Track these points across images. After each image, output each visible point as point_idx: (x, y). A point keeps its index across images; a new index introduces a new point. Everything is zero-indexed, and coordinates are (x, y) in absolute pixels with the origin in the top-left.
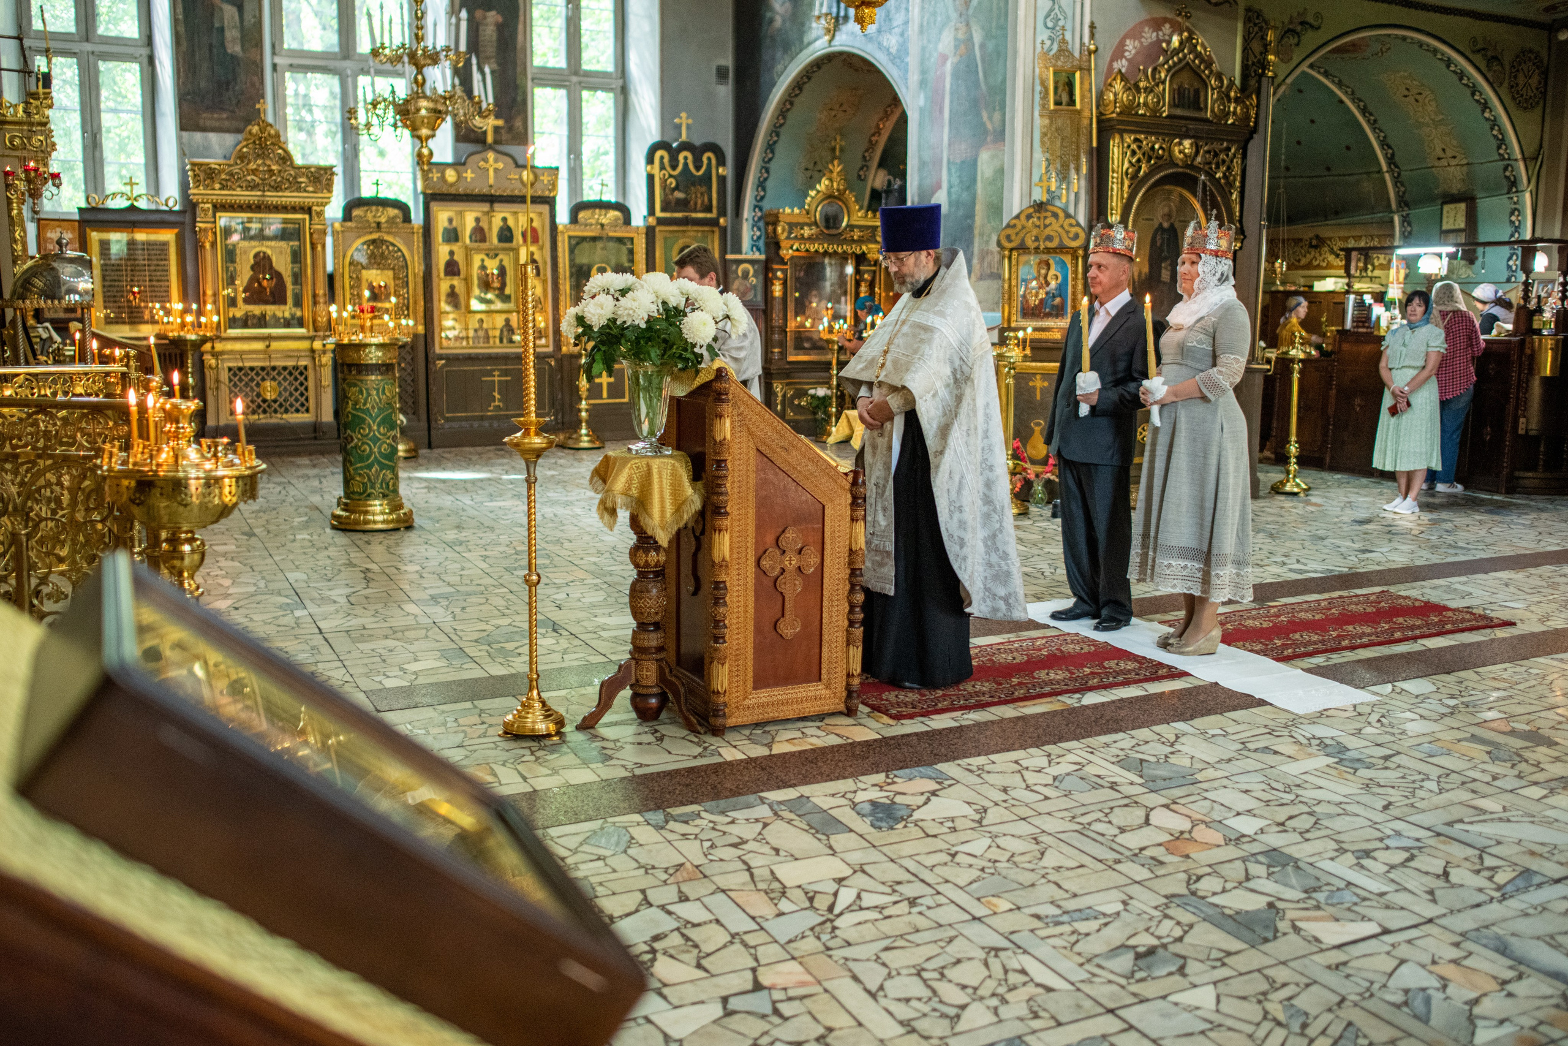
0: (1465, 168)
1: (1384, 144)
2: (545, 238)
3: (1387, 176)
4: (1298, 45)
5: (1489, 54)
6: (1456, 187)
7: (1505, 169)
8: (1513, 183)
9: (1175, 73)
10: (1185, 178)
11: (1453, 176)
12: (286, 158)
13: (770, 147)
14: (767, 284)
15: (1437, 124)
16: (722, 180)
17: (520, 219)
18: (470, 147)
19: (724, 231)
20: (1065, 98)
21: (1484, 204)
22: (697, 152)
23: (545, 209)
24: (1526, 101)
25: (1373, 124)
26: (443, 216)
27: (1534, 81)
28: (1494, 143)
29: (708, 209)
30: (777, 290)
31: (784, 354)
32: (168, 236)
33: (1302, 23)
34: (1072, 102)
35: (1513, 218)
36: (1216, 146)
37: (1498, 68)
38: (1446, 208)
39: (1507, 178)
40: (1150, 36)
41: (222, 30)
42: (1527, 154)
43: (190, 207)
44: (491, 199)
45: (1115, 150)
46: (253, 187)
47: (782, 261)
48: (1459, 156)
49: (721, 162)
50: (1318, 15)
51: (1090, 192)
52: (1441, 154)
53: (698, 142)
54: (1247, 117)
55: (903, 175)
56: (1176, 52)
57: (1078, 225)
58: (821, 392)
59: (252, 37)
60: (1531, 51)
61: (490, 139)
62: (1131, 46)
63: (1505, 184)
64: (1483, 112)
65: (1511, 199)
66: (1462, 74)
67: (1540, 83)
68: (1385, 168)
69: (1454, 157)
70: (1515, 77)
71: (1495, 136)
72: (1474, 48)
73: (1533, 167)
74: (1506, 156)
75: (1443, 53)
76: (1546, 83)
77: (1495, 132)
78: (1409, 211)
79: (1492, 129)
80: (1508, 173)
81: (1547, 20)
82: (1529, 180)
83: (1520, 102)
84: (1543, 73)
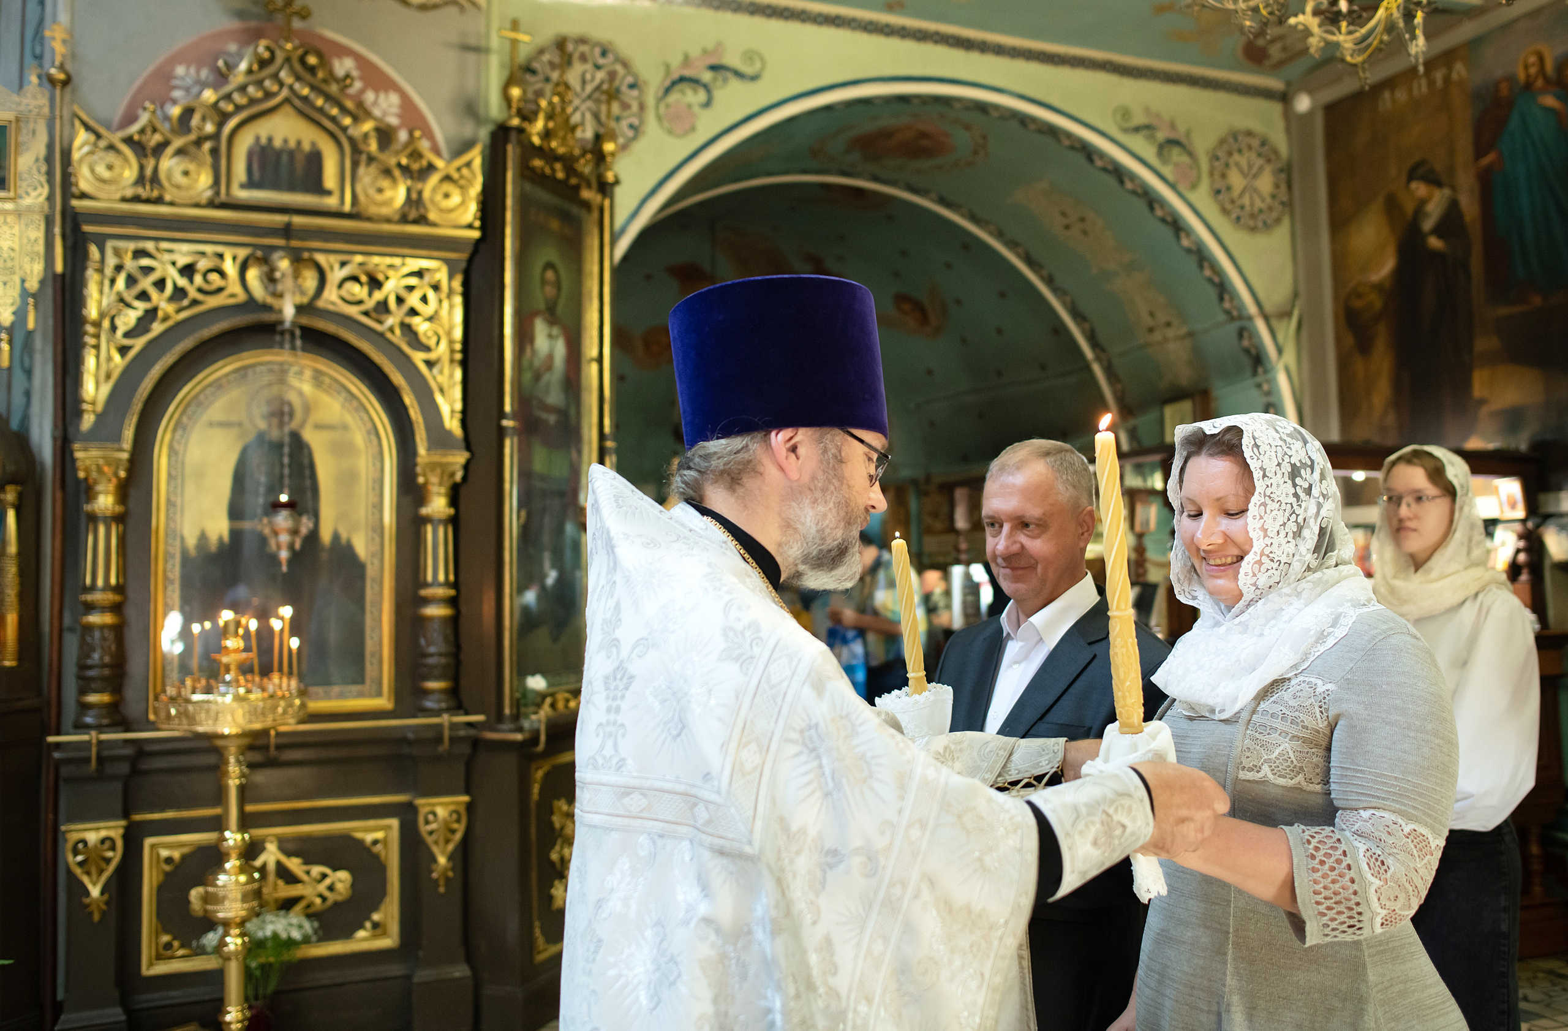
0: (1187, 340)
1: (1076, 315)
3: (1097, 369)
4: (708, 104)
5: (1161, 136)
6: (1184, 376)
8: (1257, 360)
9: (249, 118)
11: (1175, 357)
15: (1129, 268)
24: (1253, 216)
27: (1265, 183)
28: (1212, 293)
33: (714, 68)
37: (1185, 159)
38: (1168, 409)
42: (1268, 308)
45: (91, 277)
48: (1176, 322)
50: (750, 56)
52: (1151, 323)
56: (253, 77)
60: (1249, 133)
62: (190, 80)
63: (1247, 362)
64: (1178, 238)
65: (1259, 386)
66: (1118, 172)
67: (1277, 186)
68: (1089, 353)
69: (1168, 324)
70: (1223, 176)
71: (1210, 280)
72: (1126, 125)
73: (1287, 330)
74: (1235, 313)
75: (1069, 135)
76: (1290, 187)
77: (1208, 272)
78: (1132, 422)
79: (1201, 267)
80: (1246, 343)
81: (1274, 83)
82: (1280, 351)
83: (1238, 218)
84: (1281, 170)
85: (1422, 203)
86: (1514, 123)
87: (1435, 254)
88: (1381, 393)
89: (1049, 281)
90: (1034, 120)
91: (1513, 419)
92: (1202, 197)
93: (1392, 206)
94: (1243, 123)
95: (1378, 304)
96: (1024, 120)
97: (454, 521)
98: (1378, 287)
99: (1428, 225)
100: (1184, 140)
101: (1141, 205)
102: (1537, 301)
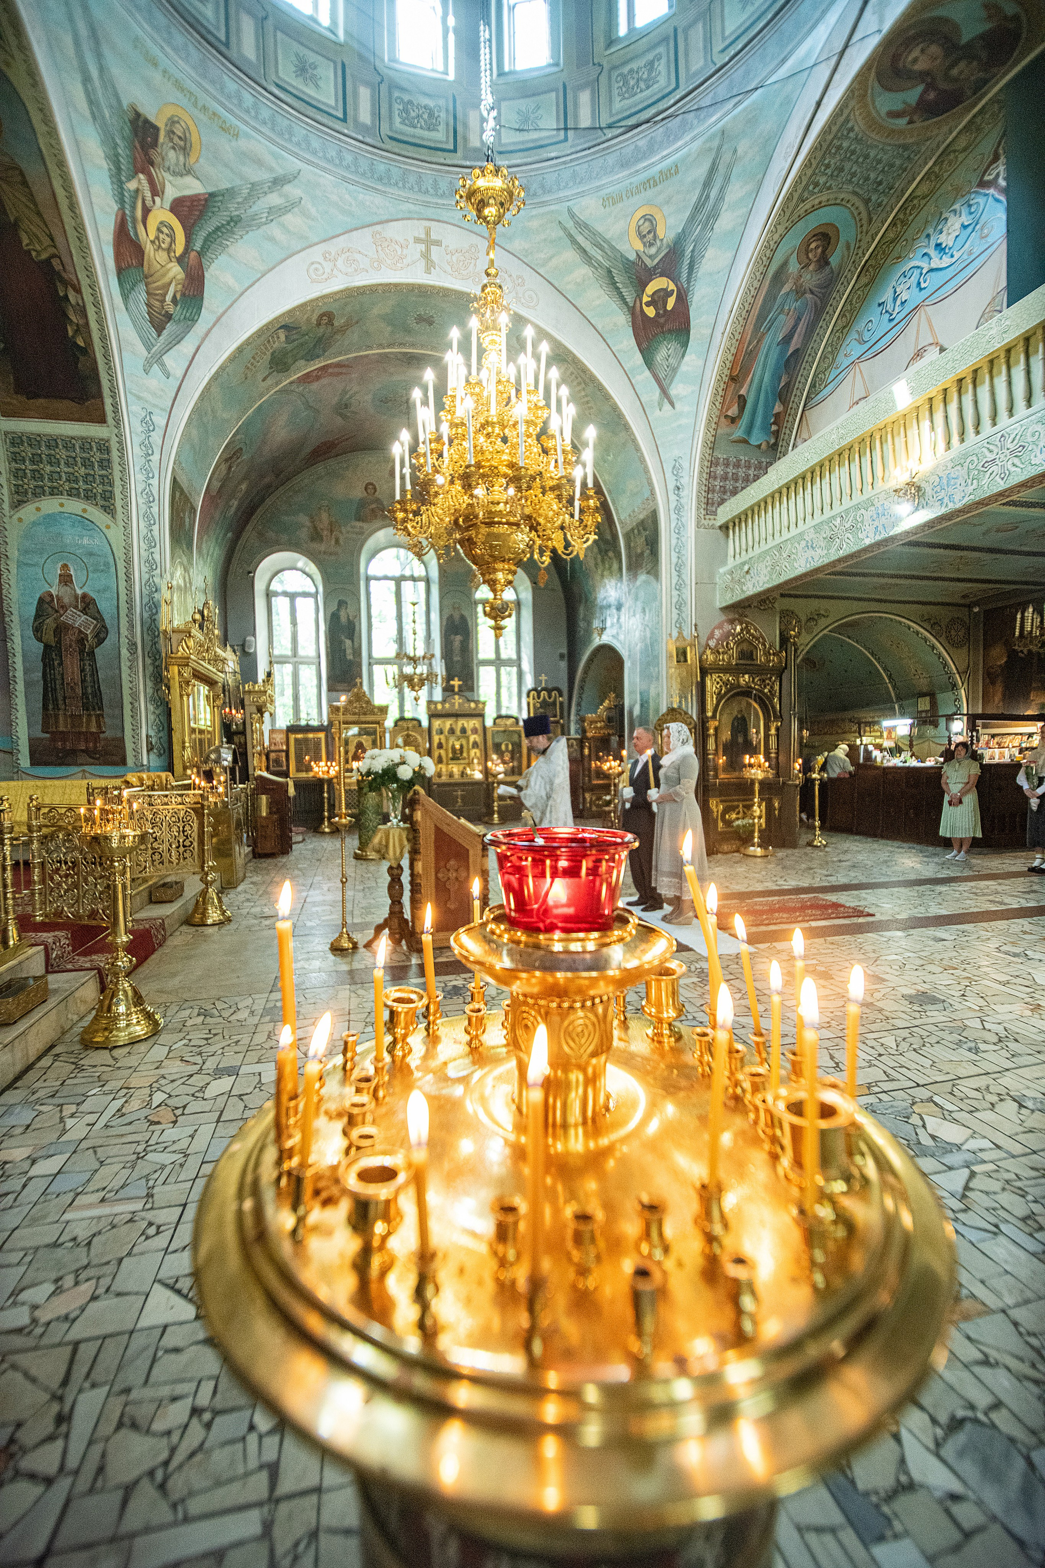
0: (927, 679)
1: (885, 670)
2: (480, 731)
3: (888, 686)
4: (816, 625)
5: (932, 621)
6: (925, 689)
7: (948, 678)
8: (954, 686)
9: (738, 643)
10: (746, 693)
11: (922, 683)
12: (368, 702)
13: (582, 688)
14: (582, 748)
15: (909, 658)
16: (561, 703)
17: (471, 724)
18: (447, 694)
19: (563, 726)
20: (682, 659)
21: (940, 697)
22: (549, 691)
23: (480, 719)
24: (957, 643)
25: (878, 660)
26: (437, 723)
27: (960, 633)
28: (941, 667)
29: (555, 716)
30: (586, 751)
31: (590, 781)
32: (322, 735)
33: (817, 615)
34: (686, 661)
35: (957, 703)
36: (764, 677)
37: (938, 628)
38: (919, 699)
39: (950, 683)
40: (727, 627)
41: (345, 650)
42: (960, 671)
43: (331, 724)
44: (457, 716)
45: (708, 683)
46: (355, 714)
47: (587, 739)
48: (924, 673)
49: (561, 695)
50: (826, 610)
51: (697, 702)
52: (915, 673)
53: (550, 687)
54: (781, 662)
55: (622, 698)
56: (739, 634)
57: (691, 717)
58: (608, 798)
59: (357, 652)
60: (957, 618)
61: (456, 689)
62: (718, 633)
63: (950, 686)
64: (933, 650)
65: (954, 693)
66: (917, 633)
67: (965, 634)
68: (887, 681)
69: (921, 674)
70: (949, 632)
71: (941, 663)
73: (965, 677)
74: (949, 673)
75: (905, 623)
76: (969, 634)
78: (901, 702)
79: (939, 659)
81: (967, 602)
82: (962, 682)
83: (953, 645)
84: (967, 629)
88: (998, 697)
90: (895, 620)
92: (942, 639)
94: (956, 615)
95: (998, 671)
96: (892, 620)
97: (778, 735)
98: (999, 666)
100: (939, 623)
101: (923, 642)
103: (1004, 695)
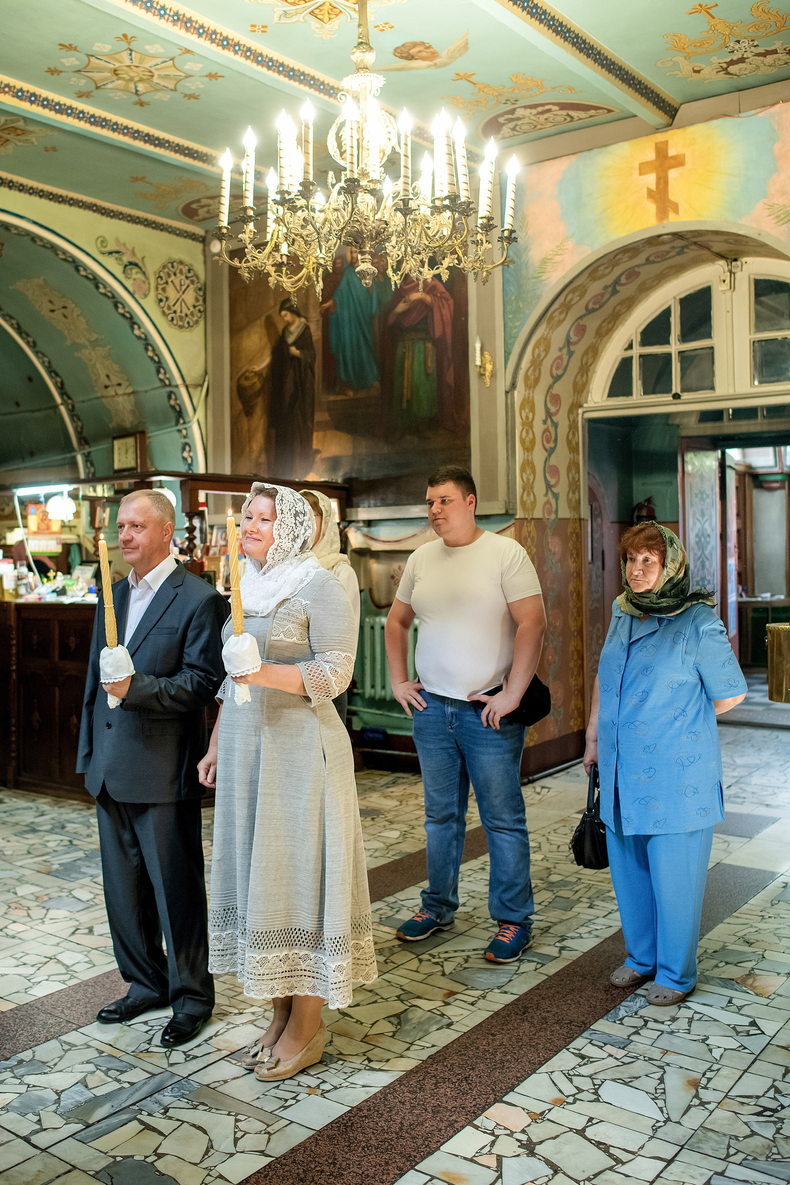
0: (132, 397)
1: (51, 371)
3: (63, 409)
5: (126, 259)
6: (128, 421)
7: (169, 397)
8: (179, 414)
11: (122, 406)
15: (95, 344)
21: (156, 438)
24: (181, 318)
25: (35, 348)
27: (190, 297)
28: (153, 367)
35: (185, 454)
37: (140, 276)
38: (117, 443)
39: (173, 407)
42: (188, 381)
48: (125, 384)
52: (107, 382)
60: (181, 263)
63: (172, 415)
64: (132, 328)
65: (179, 431)
66: (96, 281)
67: (197, 300)
68: (59, 400)
69: (119, 385)
70: (164, 290)
71: (152, 358)
72: (103, 250)
73: (199, 396)
74: (167, 382)
75: (65, 252)
76: (205, 301)
77: (150, 354)
78: (87, 449)
79: (147, 350)
80: (172, 402)
81: (199, 231)
82: (195, 410)
83: (172, 319)
84: (200, 289)
85: (289, 324)
86: (344, 283)
87: (294, 358)
88: (258, 441)
89: (33, 346)
90: (41, 239)
91: (334, 463)
92: (150, 303)
93: (270, 324)
94: (177, 256)
95: (258, 385)
96: (34, 238)
98: (258, 374)
99: (291, 339)
100: (140, 264)
101: (109, 304)
102: (351, 394)
103: (267, 438)
